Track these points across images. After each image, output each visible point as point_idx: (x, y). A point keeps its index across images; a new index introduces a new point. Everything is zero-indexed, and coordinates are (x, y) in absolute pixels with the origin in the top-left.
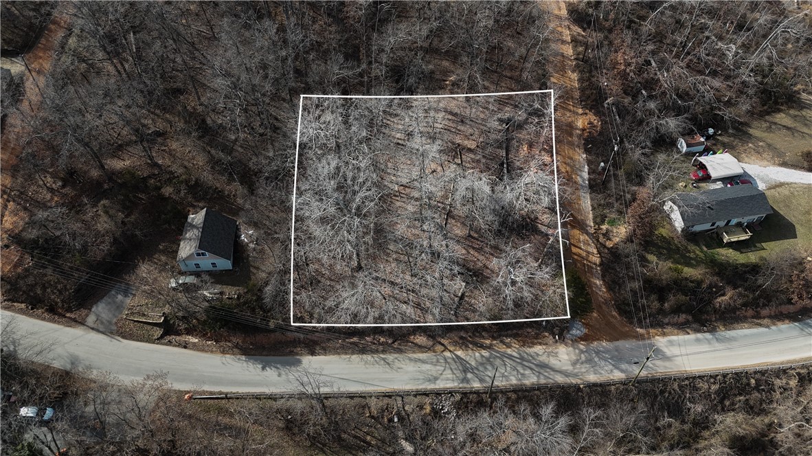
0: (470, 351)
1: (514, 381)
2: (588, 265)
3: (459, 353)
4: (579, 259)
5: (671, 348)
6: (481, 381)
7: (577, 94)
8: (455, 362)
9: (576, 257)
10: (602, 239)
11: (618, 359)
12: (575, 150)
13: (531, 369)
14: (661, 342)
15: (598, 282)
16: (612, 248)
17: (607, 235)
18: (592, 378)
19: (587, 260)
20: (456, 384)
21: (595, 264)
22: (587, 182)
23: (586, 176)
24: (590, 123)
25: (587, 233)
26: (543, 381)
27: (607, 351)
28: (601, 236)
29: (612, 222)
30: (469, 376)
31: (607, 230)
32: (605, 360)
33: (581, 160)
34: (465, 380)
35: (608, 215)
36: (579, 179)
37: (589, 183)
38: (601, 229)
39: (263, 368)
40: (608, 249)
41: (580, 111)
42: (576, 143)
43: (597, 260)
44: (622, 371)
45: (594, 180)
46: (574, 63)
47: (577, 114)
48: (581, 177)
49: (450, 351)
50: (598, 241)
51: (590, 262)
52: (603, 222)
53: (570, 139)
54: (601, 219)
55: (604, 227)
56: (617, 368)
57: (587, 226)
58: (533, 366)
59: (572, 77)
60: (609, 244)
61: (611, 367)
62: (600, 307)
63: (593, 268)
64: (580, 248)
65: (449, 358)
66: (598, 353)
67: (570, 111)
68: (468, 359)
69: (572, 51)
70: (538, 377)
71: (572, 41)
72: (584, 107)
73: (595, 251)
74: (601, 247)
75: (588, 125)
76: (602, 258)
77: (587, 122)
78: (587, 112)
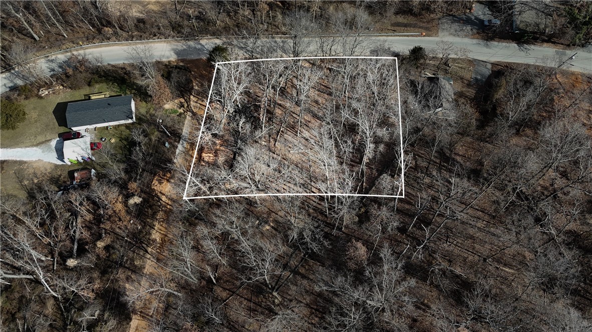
5: (169, 54)
6: (276, 42)
7: (160, 215)
10: (186, 105)
11: (201, 50)
14: (173, 58)
15: (196, 88)
16: (181, 98)
17: (182, 106)
21: (194, 96)
22: (181, 142)
23: (180, 146)
25: (192, 113)
26: (243, 40)
27: (205, 55)
28: (185, 107)
29: (175, 111)
30: (282, 44)
31: (180, 108)
32: (207, 50)
33: (178, 158)
34: (283, 42)
35: (176, 116)
37: (179, 141)
38: (183, 110)
40: (184, 98)
41: (164, 198)
43: (192, 98)
44: (201, 44)
45: (175, 141)
47: (167, 197)
48: (183, 146)
50: (188, 105)
51: (197, 98)
52: (181, 114)
54: (181, 116)
55: (181, 111)
57: (191, 116)
58: (247, 48)
60: (182, 100)
63: (196, 94)
64: (200, 105)
72: (160, 199)
73: (192, 102)
74: (187, 101)
75: (163, 183)
76: (190, 96)
77: (162, 185)
78: (159, 194)
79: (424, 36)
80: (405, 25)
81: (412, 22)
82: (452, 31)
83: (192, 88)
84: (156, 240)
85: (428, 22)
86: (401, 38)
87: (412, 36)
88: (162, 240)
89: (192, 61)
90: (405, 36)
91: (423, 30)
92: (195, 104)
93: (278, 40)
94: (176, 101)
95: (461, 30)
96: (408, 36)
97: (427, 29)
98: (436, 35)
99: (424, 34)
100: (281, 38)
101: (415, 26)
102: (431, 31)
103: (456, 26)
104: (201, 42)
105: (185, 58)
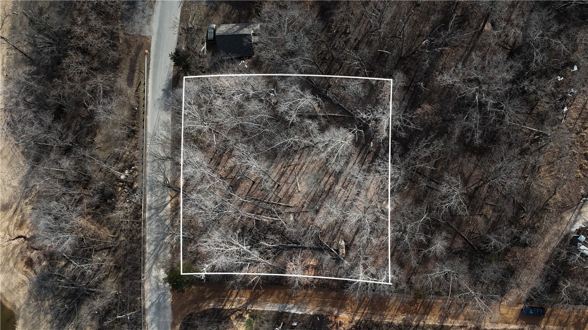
0: (170, 213)
1: (148, 238)
2: (224, 300)
3: (169, 206)
4: (229, 294)
6: (150, 218)
7: (376, 319)
8: (162, 203)
9: (230, 292)
10: (238, 313)
11: (159, 307)
12: (317, 306)
13: (155, 250)
15: (212, 305)
16: (230, 318)
17: (240, 317)
18: (147, 287)
19: (227, 300)
20: (148, 203)
21: (225, 305)
22: (287, 311)
23: (293, 311)
24: (341, 324)
25: (247, 304)
26: (147, 255)
27: (165, 301)
28: (242, 313)
29: (249, 323)
30: (153, 211)
31: (244, 318)
32: (158, 298)
33: (308, 310)
34: (150, 208)
35: (255, 321)
36: (291, 306)
37: (286, 313)
38: (246, 314)
39: (164, 90)
40: (230, 315)
41: (357, 318)
42: (324, 309)
43: (228, 307)
44: (150, 307)
45: (287, 317)
46: (414, 323)
47: (355, 315)
48: (293, 308)
49: (171, 200)
50: (239, 310)
51: (226, 302)
52: (251, 316)
53: (328, 304)
54: (254, 315)
55: (247, 316)
56: (152, 304)
57: (253, 305)
58: (156, 251)
59: (397, 318)
60: (233, 317)
61: (154, 300)
62: (196, 303)
63: (222, 303)
64: (236, 297)
65: (166, 199)
66: (164, 294)
67: (358, 309)
68: (164, 211)
69: (431, 323)
70: (149, 253)
71: (442, 326)
72: (359, 322)
73: (233, 307)
74: (233, 311)
75: (340, 321)
76: (226, 310)
77: (343, 322)
78: (354, 323)
79: (149, 52)
80: (132, 71)
81: (128, 64)
82: (144, 22)
83: (213, 309)
84: (404, 318)
85: (129, 46)
86: (150, 76)
87: (148, 64)
88: (404, 313)
89: (175, 314)
90: (148, 72)
91: (142, 52)
92: (235, 304)
93: (147, 215)
94: (235, 324)
95: (143, 12)
96: (148, 69)
97: (140, 48)
98: (149, 38)
99: (147, 51)
100: (145, 212)
101: (133, 62)
102: (142, 44)
103: (137, 17)
104: (147, 306)
105: (169, 324)
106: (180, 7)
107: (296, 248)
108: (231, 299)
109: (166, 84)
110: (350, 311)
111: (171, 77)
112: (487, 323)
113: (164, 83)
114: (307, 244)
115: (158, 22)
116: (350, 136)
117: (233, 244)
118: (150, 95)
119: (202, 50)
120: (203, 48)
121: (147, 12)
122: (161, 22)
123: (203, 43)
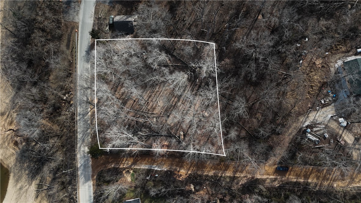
0: (90, 117)
1: (78, 130)
2: (119, 163)
3: (90, 113)
4: (122, 160)
5: (88, 186)
6: (79, 120)
7: (199, 173)
8: (86, 112)
9: (122, 159)
10: (127, 170)
11: (85, 166)
12: (169, 166)
13: (82, 137)
14: (91, 183)
15: (113, 165)
16: (122, 173)
17: (128, 172)
18: (78, 156)
19: (121, 163)
20: (78, 112)
21: (120, 166)
22: (153, 169)
23: (156, 169)
24: (181, 175)
25: (132, 165)
26: (78, 140)
27: (88, 163)
28: (129, 170)
29: (133, 175)
30: (81, 116)
31: (130, 172)
32: (85, 162)
33: (164, 168)
34: (80, 115)
35: (136, 174)
36: (155, 166)
37: (152, 169)
38: (131, 170)
39: (86, 51)
40: (123, 171)
41: (189, 172)
42: (172, 167)
43: (121, 166)
44: (80, 167)
45: (153, 172)
46: (220, 175)
47: (188, 171)
48: (156, 167)
49: (91, 110)
50: (127, 168)
51: (120, 164)
52: (133, 171)
53: (174, 165)
54: (135, 171)
55: (132, 171)
56: (81, 165)
57: (134, 165)
58: (83, 137)
59: (211, 172)
60: (124, 172)
61: (82, 163)
62: (104, 165)
63: (118, 164)
64: (126, 161)
65: (88, 110)
66: (88, 160)
67: (190, 168)
68: (87, 116)
69: (228, 175)
70: (79, 138)
71: (234, 177)
72: (190, 174)
73: (124, 167)
74: (124, 169)
75: (181, 174)
76: (120, 168)
77: (182, 174)
78: (188, 175)
79: (78, 30)
80: (69, 41)
81: (67, 37)
82: (75, 14)
83: (114, 168)
84: (214, 173)
85: (67, 27)
86: (78, 44)
87: (78, 37)
88: (214, 170)
89: (93, 171)
90: (77, 41)
91: (74, 31)
92: (125, 165)
93: (78, 118)
94: (125, 175)
95: (74, 9)
96: (78, 40)
97: (73, 28)
98: (78, 23)
99: (77, 30)
100: (77, 117)
101: (70, 36)
102: (74, 26)
103: (71, 12)
104: (79, 166)
105: (90, 176)
106: (95, 6)
107: (157, 135)
108: (123, 162)
109: (87, 48)
110: (186, 168)
111: (90, 44)
112: (258, 175)
113: (86, 47)
114: (163, 134)
115: (82, 15)
116: (186, 76)
117: (124, 134)
118: (78, 54)
119: (106, 30)
120: (107, 29)
121: (77, 9)
122: (84, 14)
123: (107, 26)
